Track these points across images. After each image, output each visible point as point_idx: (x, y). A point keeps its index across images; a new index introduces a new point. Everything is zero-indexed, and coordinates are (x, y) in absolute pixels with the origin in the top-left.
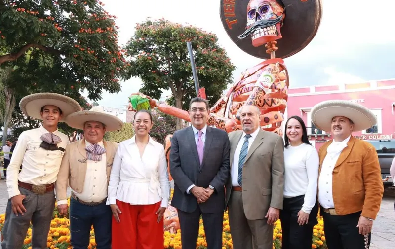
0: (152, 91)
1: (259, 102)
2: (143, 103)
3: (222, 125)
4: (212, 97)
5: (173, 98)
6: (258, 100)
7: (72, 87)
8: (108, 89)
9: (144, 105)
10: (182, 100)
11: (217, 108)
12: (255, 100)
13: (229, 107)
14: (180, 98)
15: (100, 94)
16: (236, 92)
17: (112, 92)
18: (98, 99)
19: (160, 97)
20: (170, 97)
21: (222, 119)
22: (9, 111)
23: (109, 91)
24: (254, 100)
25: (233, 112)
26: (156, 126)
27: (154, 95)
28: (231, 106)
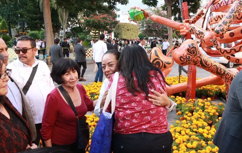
0: (151, 1)
1: (237, 16)
2: (138, 15)
3: (201, 37)
4: (193, 3)
5: (165, 6)
6: (237, 14)
7: (95, 3)
8: (120, 2)
9: (140, 17)
10: (172, 7)
11: (196, 18)
12: (235, 14)
13: (208, 19)
14: (171, 6)
15: (115, 5)
16: (215, 5)
17: (123, 4)
18: (115, 9)
19: (156, 5)
20: (163, 5)
21: (201, 31)
22: (65, 19)
23: (121, 4)
24: (233, 13)
25: (211, 23)
26: (155, 24)
27: (152, 4)
28: (210, 18)
